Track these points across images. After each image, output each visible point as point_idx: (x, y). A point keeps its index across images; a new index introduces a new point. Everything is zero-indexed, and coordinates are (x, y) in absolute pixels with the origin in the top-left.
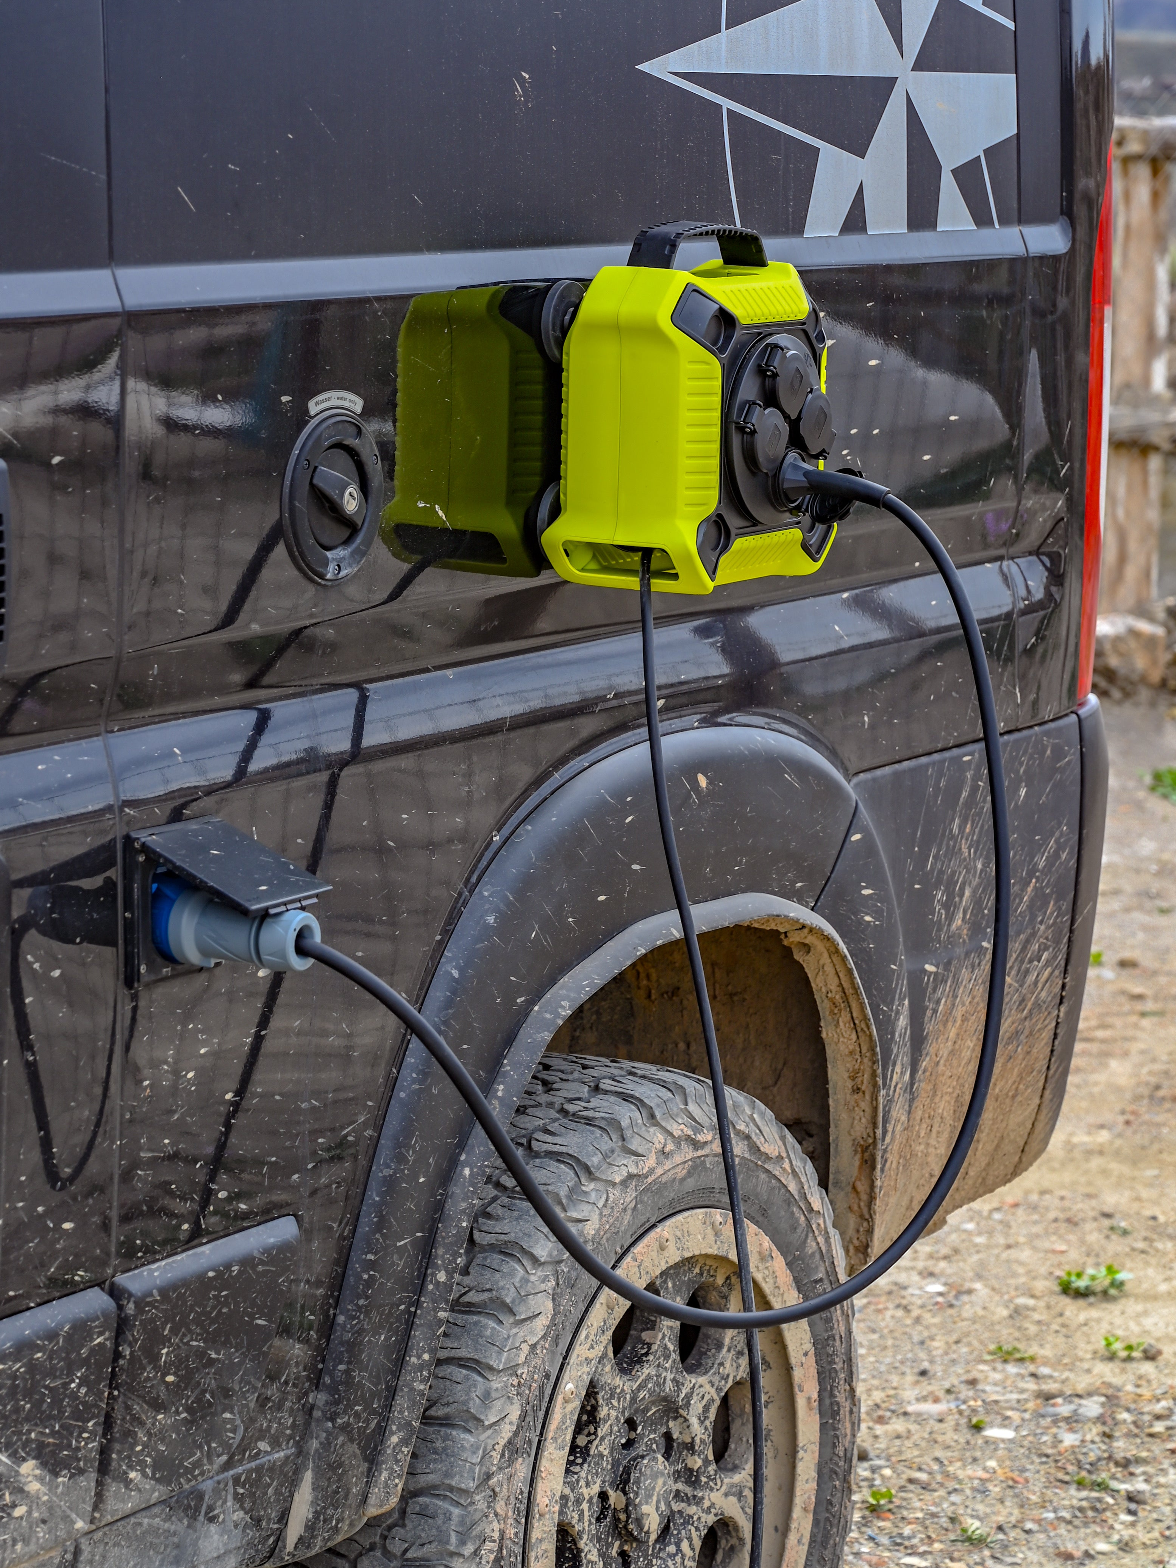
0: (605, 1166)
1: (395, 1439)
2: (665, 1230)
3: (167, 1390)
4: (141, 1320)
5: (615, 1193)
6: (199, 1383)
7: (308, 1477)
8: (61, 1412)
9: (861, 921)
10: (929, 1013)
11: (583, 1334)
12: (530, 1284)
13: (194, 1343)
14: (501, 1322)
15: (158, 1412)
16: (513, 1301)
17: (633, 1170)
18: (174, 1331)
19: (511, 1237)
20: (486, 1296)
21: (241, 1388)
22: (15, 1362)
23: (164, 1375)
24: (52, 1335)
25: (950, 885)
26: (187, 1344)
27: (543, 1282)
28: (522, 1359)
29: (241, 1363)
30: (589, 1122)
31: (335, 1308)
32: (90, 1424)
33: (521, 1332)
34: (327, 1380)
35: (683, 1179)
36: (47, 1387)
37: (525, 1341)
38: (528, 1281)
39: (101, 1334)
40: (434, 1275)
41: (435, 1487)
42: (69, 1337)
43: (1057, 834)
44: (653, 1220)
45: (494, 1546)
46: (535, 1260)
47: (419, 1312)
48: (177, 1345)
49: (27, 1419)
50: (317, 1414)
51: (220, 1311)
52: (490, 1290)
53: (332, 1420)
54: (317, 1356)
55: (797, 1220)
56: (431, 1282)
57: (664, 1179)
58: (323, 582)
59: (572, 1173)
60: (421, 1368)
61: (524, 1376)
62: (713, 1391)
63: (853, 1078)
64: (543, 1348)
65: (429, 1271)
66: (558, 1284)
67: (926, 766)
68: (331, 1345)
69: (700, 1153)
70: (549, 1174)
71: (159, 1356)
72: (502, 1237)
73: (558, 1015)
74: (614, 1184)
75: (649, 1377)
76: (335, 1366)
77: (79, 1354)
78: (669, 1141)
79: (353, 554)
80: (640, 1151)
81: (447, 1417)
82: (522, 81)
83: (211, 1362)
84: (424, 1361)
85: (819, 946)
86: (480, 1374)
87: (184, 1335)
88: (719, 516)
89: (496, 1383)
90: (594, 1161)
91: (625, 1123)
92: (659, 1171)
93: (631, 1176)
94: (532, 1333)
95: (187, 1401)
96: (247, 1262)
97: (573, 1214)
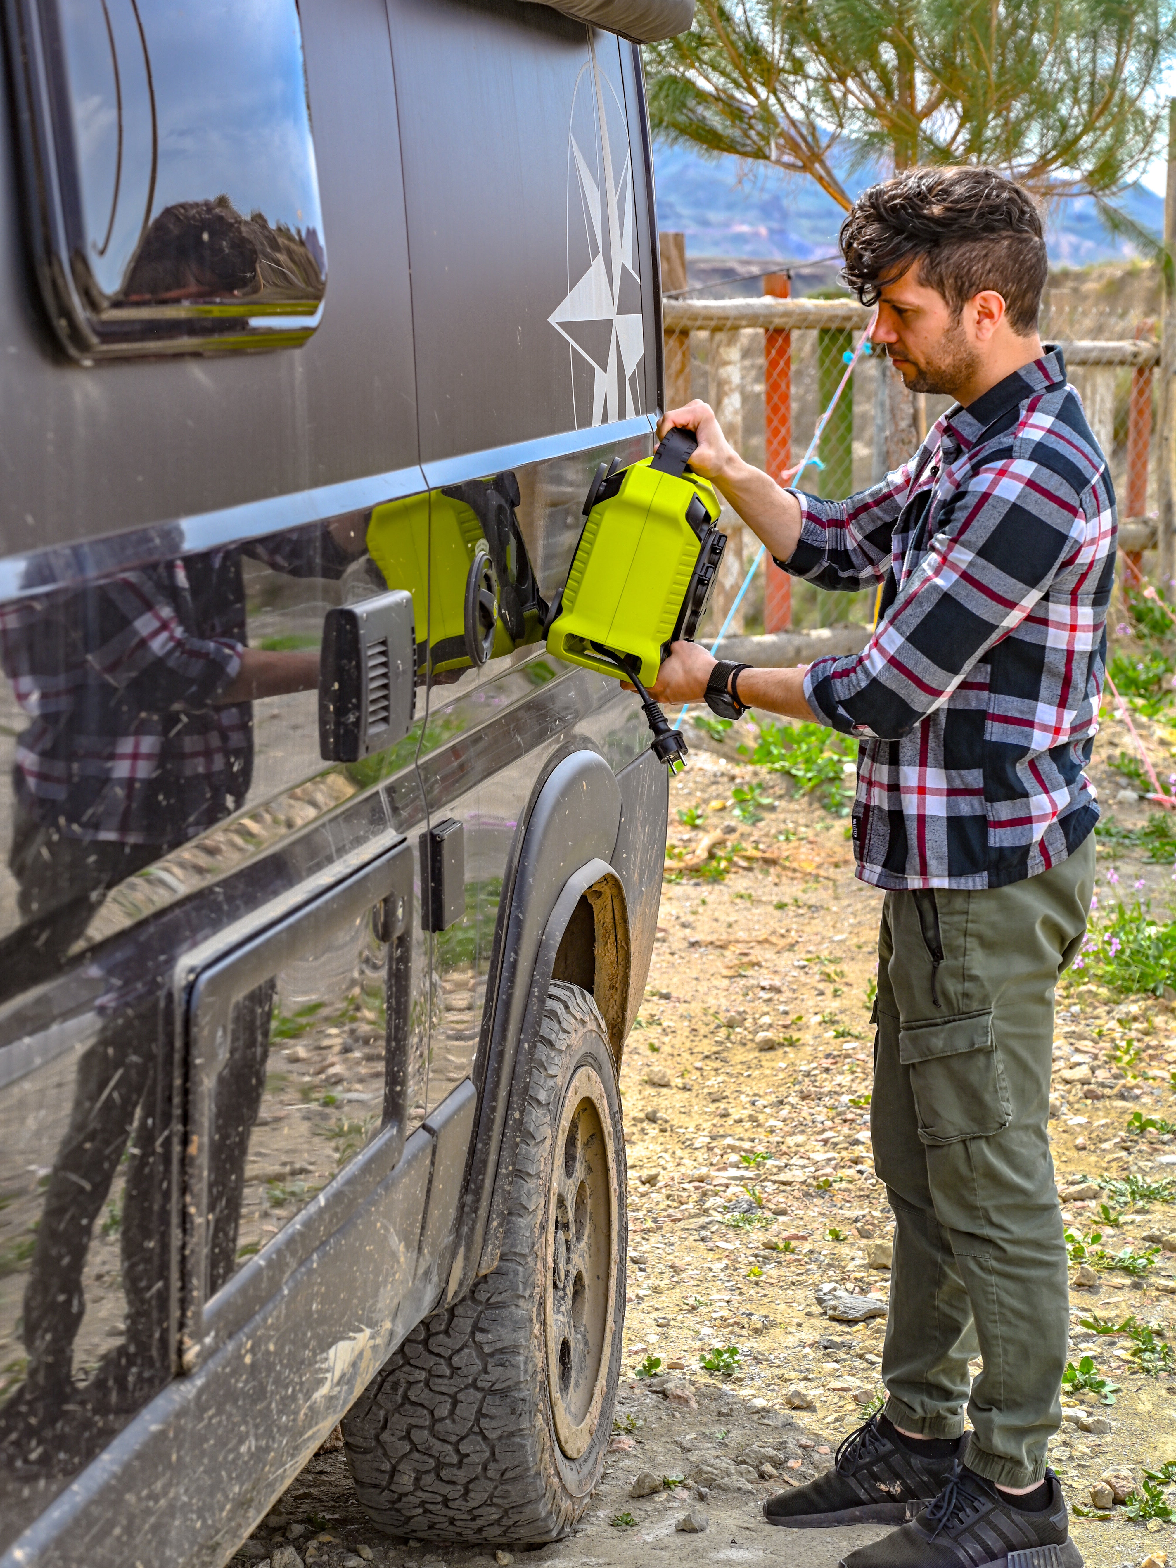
0: (557, 1040)
1: (495, 1223)
2: (575, 1080)
5: (563, 1056)
7: (461, 1250)
11: (557, 1150)
14: (530, 1146)
16: (535, 1131)
17: (568, 1042)
27: (544, 1117)
28: (542, 1167)
35: (581, 1046)
38: (539, 1117)
39: (428, 1158)
40: (512, 1114)
41: (513, 1254)
44: (573, 1073)
47: (504, 1139)
50: (467, 1209)
56: (511, 1119)
57: (576, 1047)
58: (481, 664)
59: (546, 1049)
60: (508, 1176)
61: (543, 1178)
62: (574, 1188)
64: (549, 1160)
65: (509, 1112)
66: (551, 1118)
69: (585, 1029)
70: (540, 1052)
71: (440, 1171)
74: (561, 1051)
78: (575, 1023)
79: (489, 645)
80: (567, 1029)
81: (516, 1209)
84: (510, 1171)
86: (526, 1180)
90: (552, 1037)
91: (558, 1011)
92: (575, 1042)
93: (567, 1046)
94: (545, 1150)
97: (550, 1072)
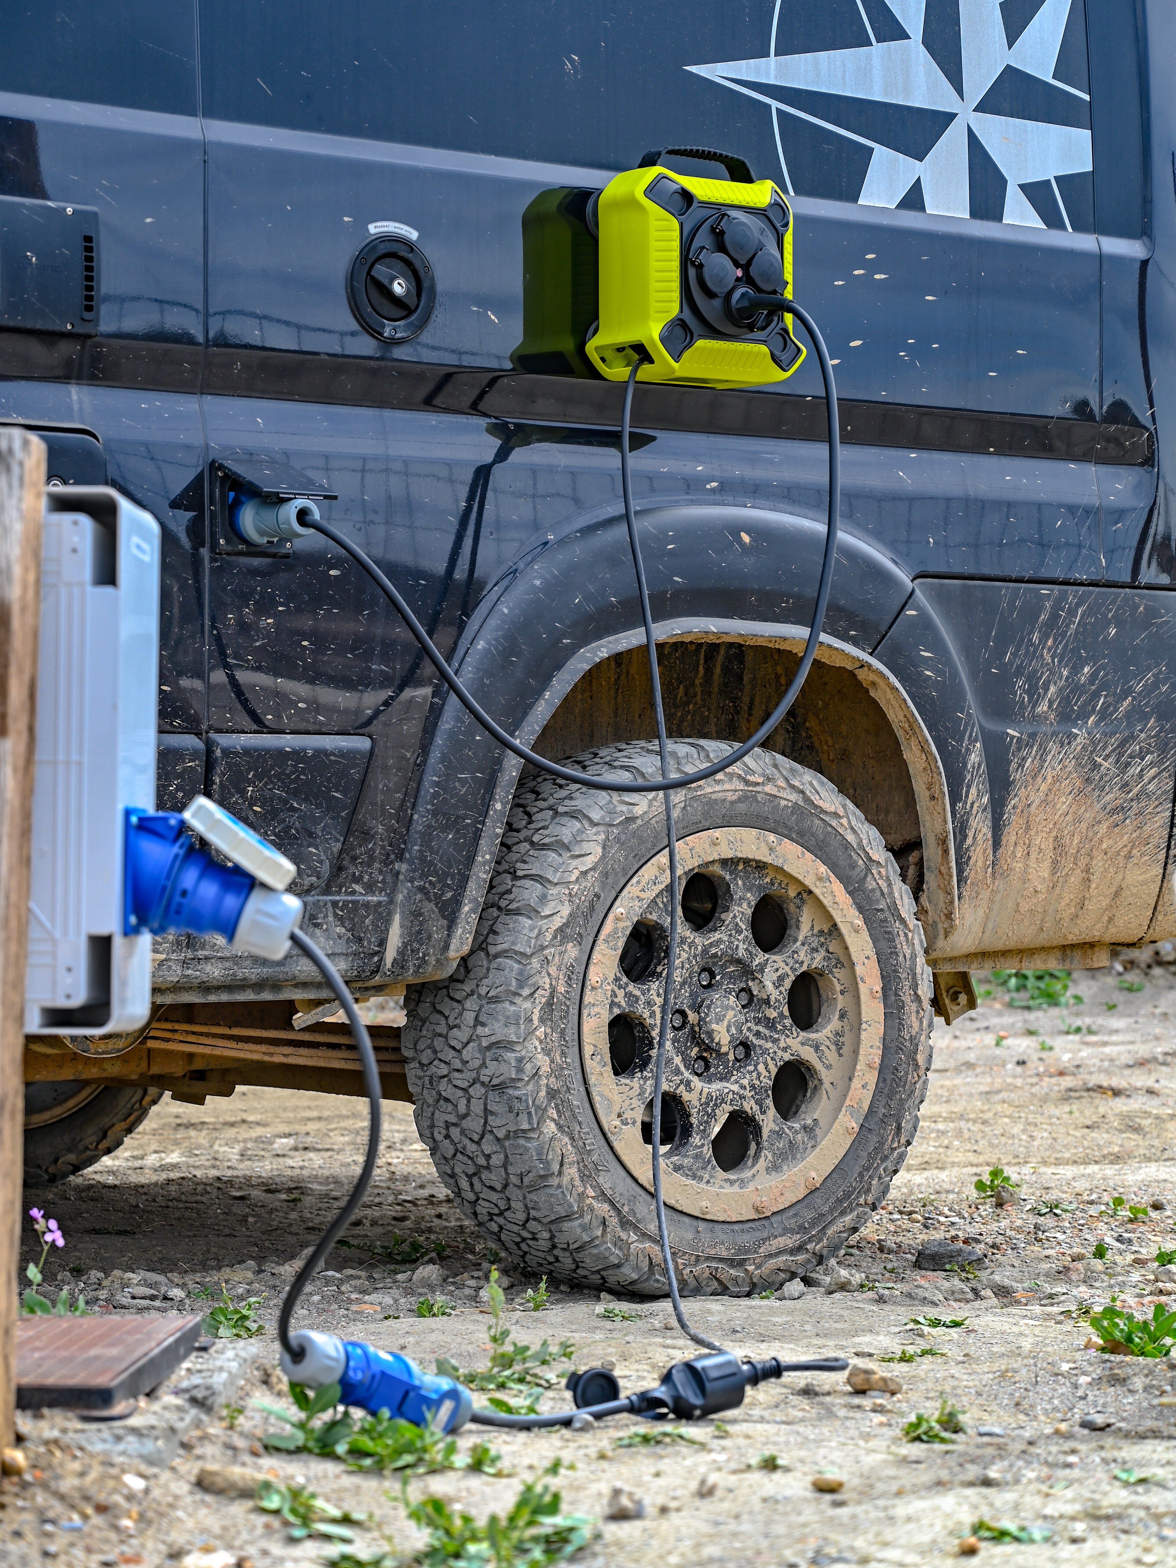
1: (466, 909)
2: (717, 833)
3: (255, 816)
4: (228, 762)
6: (284, 820)
7: (397, 918)
9: (921, 674)
10: (1013, 766)
11: (635, 879)
12: (585, 835)
13: (277, 792)
14: (561, 855)
16: (571, 843)
18: (258, 778)
19: (579, 807)
20: (554, 839)
21: (324, 835)
23: (253, 806)
25: (1032, 679)
26: (270, 790)
27: (593, 834)
28: (573, 878)
29: (322, 818)
33: (575, 863)
34: (407, 855)
35: (733, 803)
37: (577, 868)
38: (584, 832)
39: (194, 761)
40: (494, 805)
41: (506, 951)
43: (1155, 671)
44: (706, 823)
45: (547, 994)
46: (591, 821)
47: (482, 827)
48: (261, 788)
50: (401, 877)
51: (298, 777)
52: (557, 836)
53: (412, 882)
54: (399, 839)
55: (856, 862)
56: (492, 810)
57: (714, 796)
58: (383, 339)
59: (631, 776)
60: (484, 864)
61: (574, 889)
62: (787, 969)
63: (929, 789)
64: (593, 876)
65: (490, 801)
66: (608, 839)
67: (1000, 588)
68: (410, 834)
69: (751, 788)
71: (246, 791)
73: (597, 656)
75: (720, 941)
76: (412, 847)
77: (173, 768)
79: (406, 325)
81: (518, 909)
82: (572, 61)
83: (295, 809)
85: (881, 683)
86: (541, 884)
87: (267, 783)
88: (682, 321)
89: (554, 891)
90: (649, 770)
91: (681, 754)
92: (708, 790)
94: (583, 864)
95: (274, 829)
96: (321, 750)
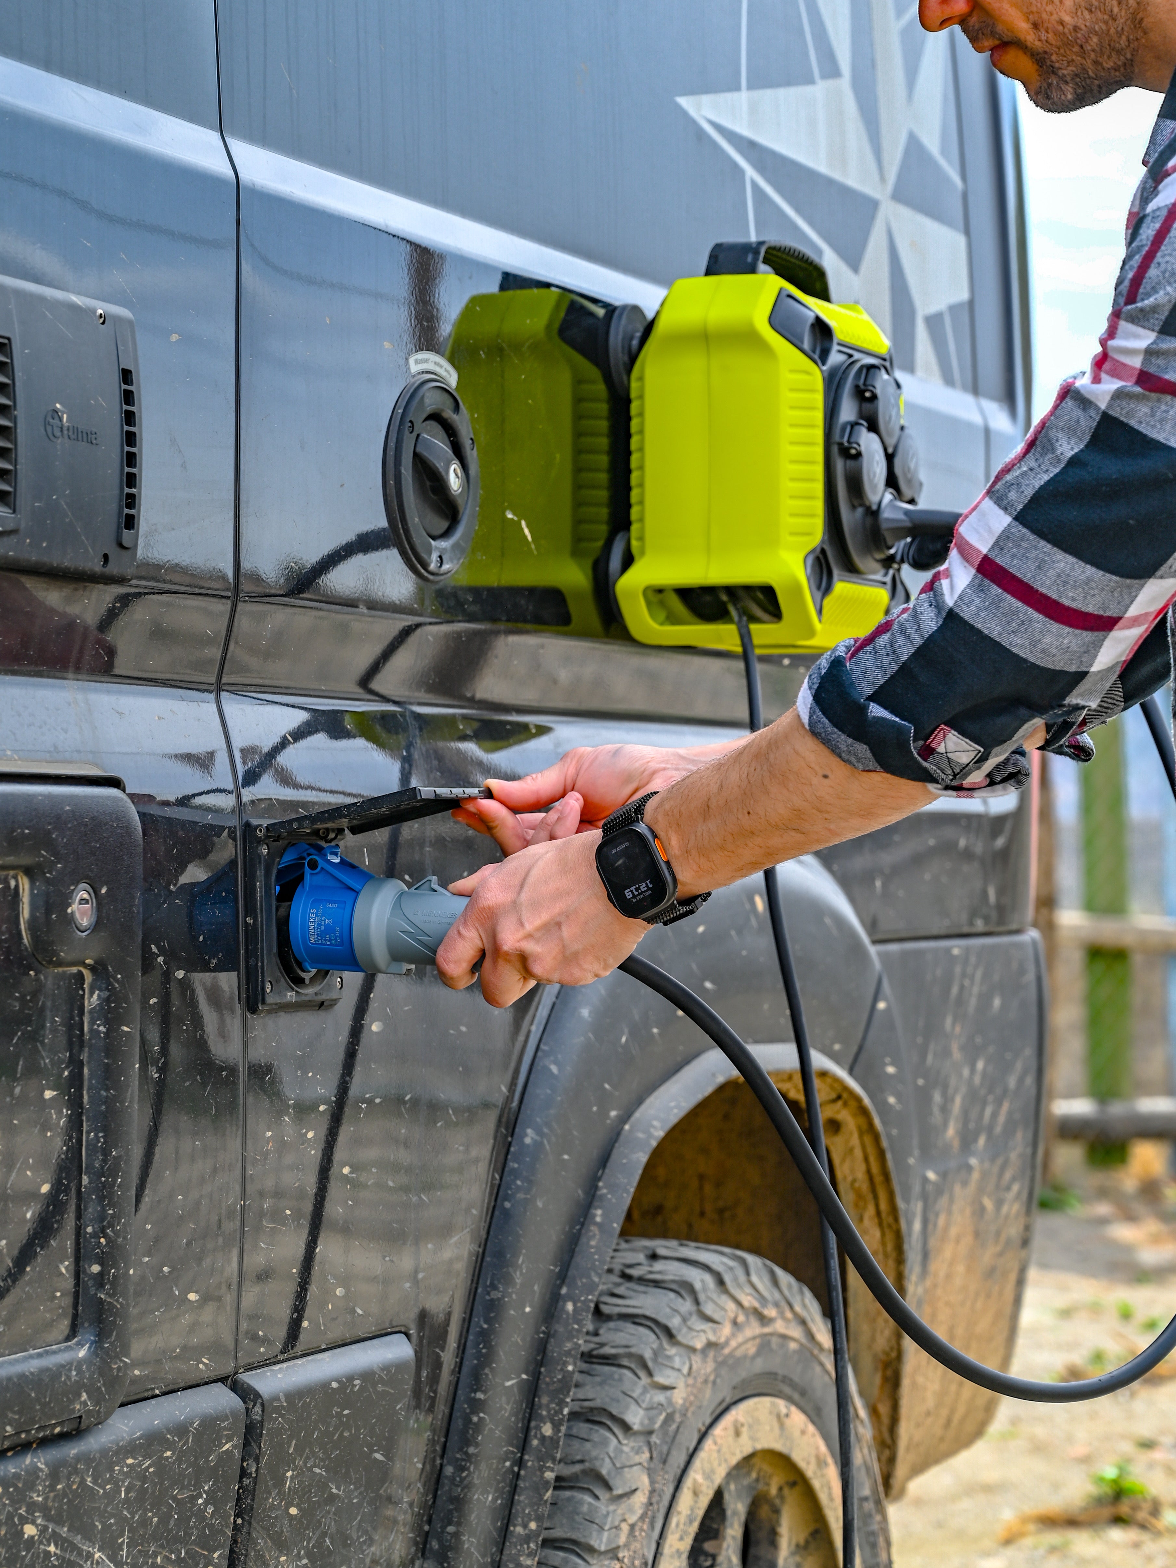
0: (685, 1330)
2: (738, 1413)
3: (290, 1523)
4: (268, 1429)
5: (697, 1360)
6: (320, 1522)
8: (188, 1534)
9: (887, 1102)
10: (933, 1224)
11: (674, 1521)
12: (624, 1455)
13: (318, 1471)
14: (597, 1498)
15: (281, 1553)
16: (609, 1473)
17: (713, 1338)
18: (299, 1449)
19: (598, 1403)
20: (577, 1468)
21: (358, 1538)
22: (145, 1457)
23: (289, 1505)
24: (181, 1430)
25: (945, 1088)
26: (310, 1469)
27: (637, 1453)
28: (622, 1539)
29: (360, 1504)
30: (657, 1284)
31: (442, 1457)
32: (216, 1555)
33: (621, 1508)
34: (435, 1545)
35: (754, 1358)
36: (174, 1498)
37: (624, 1520)
38: (622, 1451)
39: (229, 1439)
40: (538, 1428)
42: (198, 1436)
44: (728, 1400)
46: (626, 1427)
47: (522, 1473)
48: (301, 1469)
49: (155, 1537)
51: (342, 1434)
52: (582, 1461)
54: (423, 1515)
56: (536, 1437)
57: (738, 1353)
58: (426, 574)
59: (653, 1336)
60: (527, 1539)
61: (626, 1560)
64: (642, 1530)
65: (533, 1424)
66: (651, 1458)
68: (438, 1502)
69: (767, 1330)
70: (628, 1336)
71: (283, 1479)
72: (587, 1404)
73: (650, 1136)
74: (693, 1350)
76: (444, 1528)
77: (207, 1461)
78: (740, 1312)
79: (452, 549)
80: (716, 1317)
83: (332, 1498)
84: (531, 1530)
85: (851, 1123)
86: (579, 1556)
87: (308, 1458)
88: (823, 551)
90: (674, 1323)
91: (698, 1286)
92: (733, 1343)
93: (710, 1345)
94: (631, 1510)
95: (308, 1543)
96: (368, 1376)
97: (660, 1379)
